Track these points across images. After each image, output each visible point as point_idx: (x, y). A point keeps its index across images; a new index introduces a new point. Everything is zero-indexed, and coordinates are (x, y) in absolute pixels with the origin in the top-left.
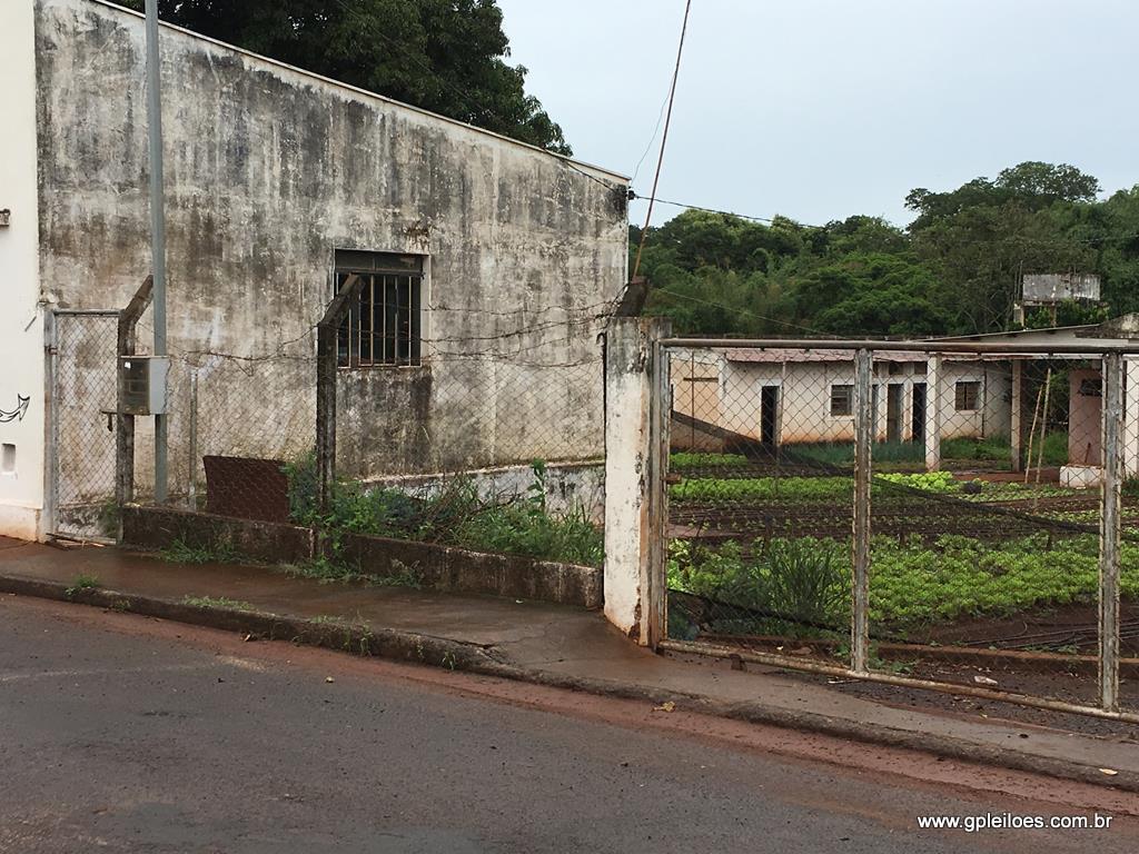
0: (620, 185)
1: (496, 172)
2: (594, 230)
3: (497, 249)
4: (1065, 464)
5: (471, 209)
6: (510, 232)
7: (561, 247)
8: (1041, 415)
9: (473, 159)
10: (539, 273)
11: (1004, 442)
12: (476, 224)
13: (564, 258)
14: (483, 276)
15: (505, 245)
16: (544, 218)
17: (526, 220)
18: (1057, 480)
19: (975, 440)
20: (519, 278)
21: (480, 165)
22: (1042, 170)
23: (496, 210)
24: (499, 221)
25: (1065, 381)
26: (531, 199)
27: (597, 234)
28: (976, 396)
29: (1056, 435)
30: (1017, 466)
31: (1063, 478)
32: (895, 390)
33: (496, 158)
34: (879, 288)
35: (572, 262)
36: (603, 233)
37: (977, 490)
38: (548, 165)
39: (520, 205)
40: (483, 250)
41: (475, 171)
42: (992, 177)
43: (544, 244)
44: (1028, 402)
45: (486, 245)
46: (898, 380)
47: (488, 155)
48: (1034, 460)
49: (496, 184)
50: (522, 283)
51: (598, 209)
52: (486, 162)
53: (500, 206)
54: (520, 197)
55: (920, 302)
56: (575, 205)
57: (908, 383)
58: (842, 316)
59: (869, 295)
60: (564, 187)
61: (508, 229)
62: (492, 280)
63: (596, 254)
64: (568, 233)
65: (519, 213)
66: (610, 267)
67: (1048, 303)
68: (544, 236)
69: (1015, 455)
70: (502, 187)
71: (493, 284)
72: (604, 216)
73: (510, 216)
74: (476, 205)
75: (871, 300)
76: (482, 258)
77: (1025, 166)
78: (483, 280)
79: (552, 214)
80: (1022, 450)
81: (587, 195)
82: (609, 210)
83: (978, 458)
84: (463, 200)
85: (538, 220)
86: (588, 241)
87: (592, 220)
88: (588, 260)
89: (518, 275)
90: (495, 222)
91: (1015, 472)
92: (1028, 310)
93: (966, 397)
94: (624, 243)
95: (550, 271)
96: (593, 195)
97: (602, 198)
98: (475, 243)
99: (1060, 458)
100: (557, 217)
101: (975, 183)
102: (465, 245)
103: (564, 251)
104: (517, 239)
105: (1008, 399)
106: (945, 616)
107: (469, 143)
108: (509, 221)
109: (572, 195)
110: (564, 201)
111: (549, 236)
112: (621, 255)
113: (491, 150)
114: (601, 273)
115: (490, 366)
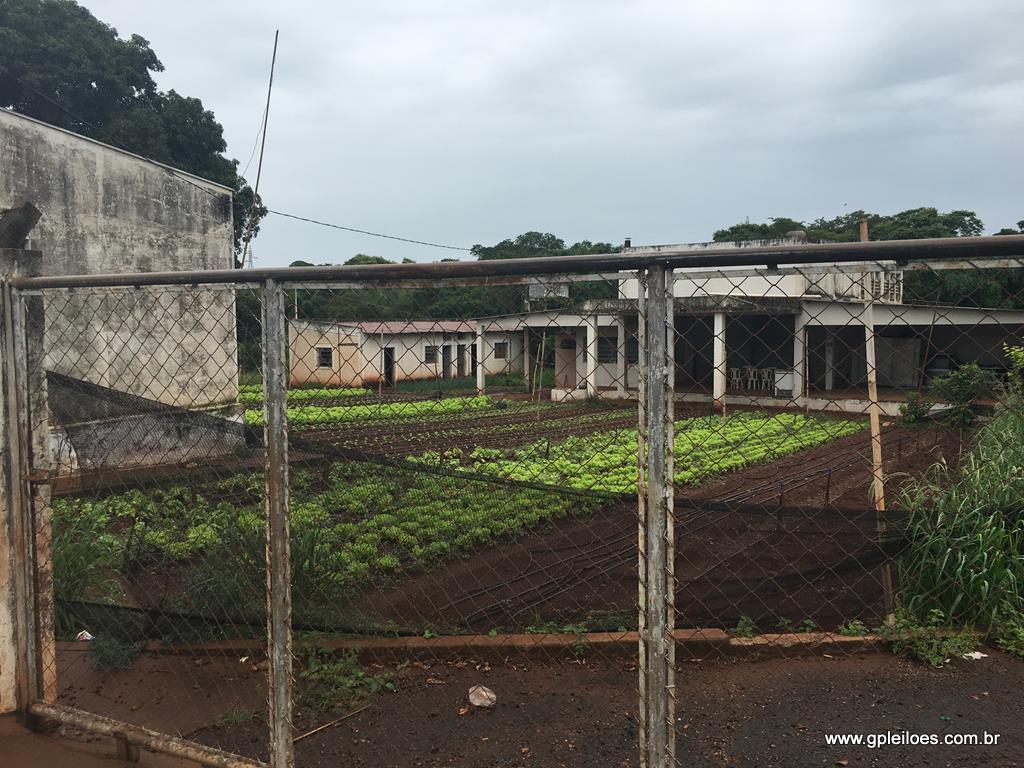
0: (224, 195)
1: (100, 173)
2: (202, 227)
3: (105, 238)
4: (554, 387)
5: (73, 203)
6: (117, 225)
7: (170, 240)
8: (540, 360)
9: (76, 160)
10: (148, 259)
11: (520, 375)
12: (81, 217)
13: (174, 248)
14: (89, 260)
15: (112, 235)
16: (152, 215)
17: (134, 216)
18: (549, 397)
19: (505, 375)
20: (128, 262)
21: (82, 166)
22: (537, 236)
23: (101, 205)
24: (105, 214)
25: (553, 340)
26: (138, 199)
27: (204, 231)
28: (505, 350)
29: (548, 371)
30: (528, 389)
31: (553, 396)
32: (461, 349)
33: (100, 162)
34: (457, 294)
35: (181, 252)
36: (210, 230)
37: (504, 406)
38: (154, 173)
39: (126, 203)
40: (89, 239)
41: (76, 170)
42: (513, 239)
43: (153, 236)
44: (533, 352)
45: (92, 234)
46: (462, 343)
47: (91, 158)
48: (537, 385)
49: (100, 184)
50: (132, 267)
51: (204, 212)
52: (89, 165)
53: (106, 201)
54: (127, 195)
55: (478, 302)
56: (183, 207)
57: (467, 343)
58: (437, 309)
59: (452, 299)
60: (170, 192)
61: (114, 222)
62: (99, 264)
63: (204, 247)
64: (177, 229)
65: (126, 210)
66: (218, 258)
67: (542, 299)
68: (153, 229)
69: (527, 384)
70: (107, 187)
71: (101, 267)
72: (211, 218)
73: (116, 211)
74: (79, 200)
75: (453, 301)
76: (88, 244)
77: (529, 234)
78: (90, 264)
79: (159, 212)
80: (530, 380)
81: (193, 200)
82: (214, 213)
83: (507, 385)
84: (65, 195)
85: (146, 216)
86: (196, 236)
87: (199, 219)
88: (196, 251)
89: (127, 259)
90: (101, 215)
91: (526, 393)
92: (531, 303)
93: (500, 351)
94: (230, 239)
95: (160, 258)
96: (199, 200)
97: (208, 203)
98: (80, 232)
99: (551, 384)
100: (165, 215)
101: (505, 242)
102: (68, 234)
103: (173, 243)
104: (124, 231)
105: (522, 352)
106: (461, 548)
107: (68, 146)
108: (116, 216)
109: (179, 199)
110: (172, 204)
111: (156, 230)
112: (227, 249)
113: (94, 154)
114: (209, 261)
115: (101, 335)
